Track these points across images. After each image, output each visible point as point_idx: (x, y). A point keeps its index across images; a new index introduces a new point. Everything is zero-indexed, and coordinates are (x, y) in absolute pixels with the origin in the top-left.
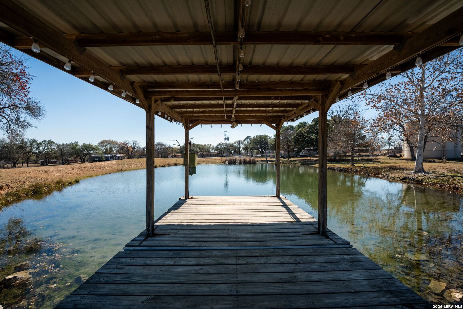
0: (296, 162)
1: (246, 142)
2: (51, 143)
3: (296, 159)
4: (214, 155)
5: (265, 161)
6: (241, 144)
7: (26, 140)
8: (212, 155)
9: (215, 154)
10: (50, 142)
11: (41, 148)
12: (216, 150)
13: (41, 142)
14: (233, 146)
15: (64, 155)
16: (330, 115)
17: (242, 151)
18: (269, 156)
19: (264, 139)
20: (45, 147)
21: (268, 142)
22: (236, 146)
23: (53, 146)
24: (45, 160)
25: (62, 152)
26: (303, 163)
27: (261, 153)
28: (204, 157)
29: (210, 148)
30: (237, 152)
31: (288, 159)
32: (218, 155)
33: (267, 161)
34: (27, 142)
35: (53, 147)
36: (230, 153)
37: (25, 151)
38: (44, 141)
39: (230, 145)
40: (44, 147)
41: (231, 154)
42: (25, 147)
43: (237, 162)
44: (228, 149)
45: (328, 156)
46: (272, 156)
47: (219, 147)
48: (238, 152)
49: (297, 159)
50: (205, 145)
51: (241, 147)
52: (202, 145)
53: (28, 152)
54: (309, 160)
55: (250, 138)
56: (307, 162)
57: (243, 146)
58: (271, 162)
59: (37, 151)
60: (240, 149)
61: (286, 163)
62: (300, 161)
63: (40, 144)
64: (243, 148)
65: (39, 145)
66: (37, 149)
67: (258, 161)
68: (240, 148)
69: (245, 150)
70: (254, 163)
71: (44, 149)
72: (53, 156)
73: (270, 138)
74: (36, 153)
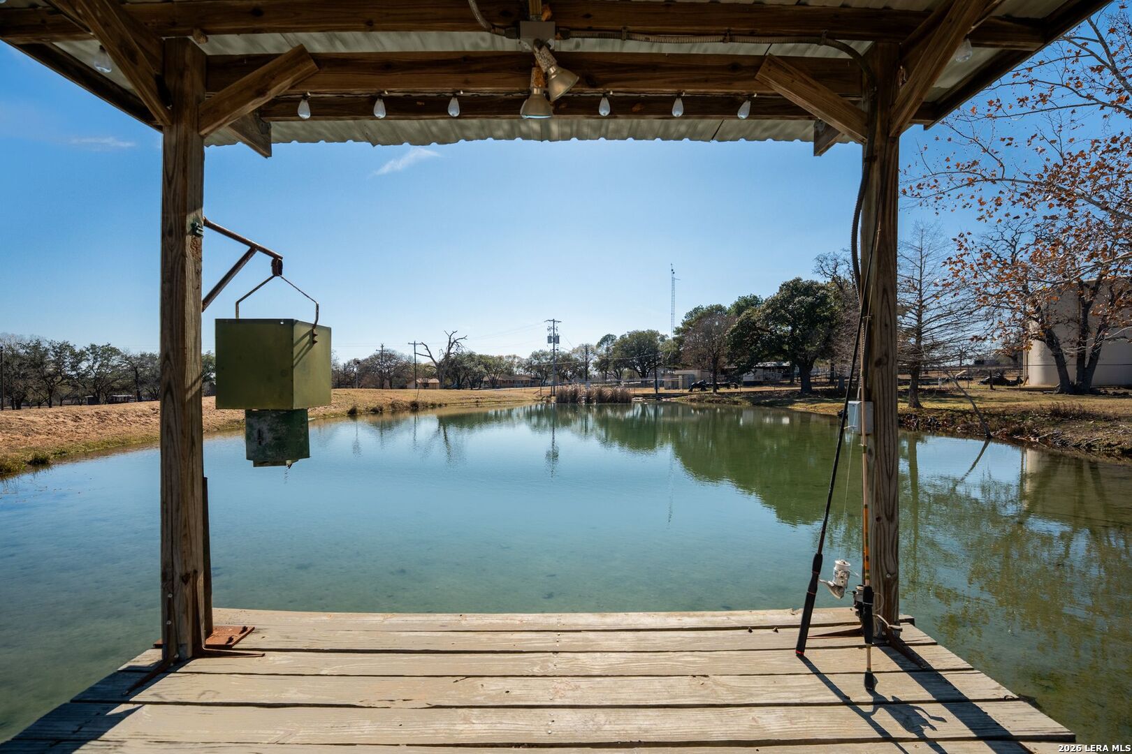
0: (736, 399)
1: (602, 351)
2: (110, 351)
3: (733, 390)
4: (522, 382)
5: (653, 396)
6: (591, 355)
7: (47, 345)
8: (518, 382)
9: (524, 379)
10: (108, 350)
11: (84, 365)
12: (527, 370)
13: (84, 350)
14: (571, 360)
15: (143, 382)
16: (828, 272)
17: (594, 372)
18: (662, 384)
19: (649, 341)
20: (94, 363)
21: (659, 348)
22: (577, 360)
23: (115, 361)
24: (94, 394)
25: (137, 375)
26: (757, 401)
27: (641, 377)
28: (498, 388)
29: (511, 365)
30: (580, 375)
31: (715, 391)
32: (532, 383)
33: (658, 396)
34: (47, 350)
35: (115, 363)
36: (564, 377)
37: (43, 372)
38: (92, 348)
39: (564, 357)
40: (91, 363)
41: (566, 381)
42: (42, 363)
43: (580, 400)
44: (558, 368)
45: (816, 384)
46: (670, 384)
47: (536, 362)
48: (583, 375)
49: (738, 390)
50: (501, 358)
51: (592, 361)
52: (492, 358)
53: (50, 375)
54: (772, 392)
55: (613, 340)
56: (766, 398)
57: (597, 359)
58: (668, 400)
59: (74, 373)
60: (587, 368)
61: (709, 402)
62: (748, 396)
63: (82, 353)
64: (596, 365)
65: (79, 357)
66: (74, 367)
67: (636, 396)
68: (587, 365)
69: (601, 371)
70: (623, 401)
71: (91, 368)
72: (115, 385)
73: (663, 339)
74: (71, 377)
